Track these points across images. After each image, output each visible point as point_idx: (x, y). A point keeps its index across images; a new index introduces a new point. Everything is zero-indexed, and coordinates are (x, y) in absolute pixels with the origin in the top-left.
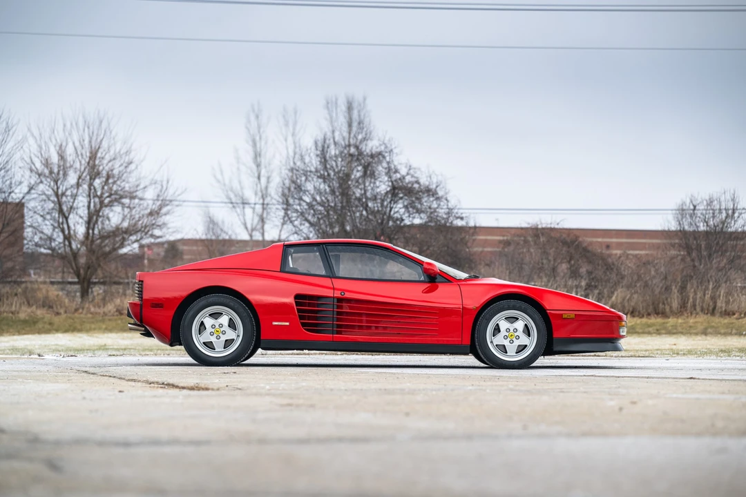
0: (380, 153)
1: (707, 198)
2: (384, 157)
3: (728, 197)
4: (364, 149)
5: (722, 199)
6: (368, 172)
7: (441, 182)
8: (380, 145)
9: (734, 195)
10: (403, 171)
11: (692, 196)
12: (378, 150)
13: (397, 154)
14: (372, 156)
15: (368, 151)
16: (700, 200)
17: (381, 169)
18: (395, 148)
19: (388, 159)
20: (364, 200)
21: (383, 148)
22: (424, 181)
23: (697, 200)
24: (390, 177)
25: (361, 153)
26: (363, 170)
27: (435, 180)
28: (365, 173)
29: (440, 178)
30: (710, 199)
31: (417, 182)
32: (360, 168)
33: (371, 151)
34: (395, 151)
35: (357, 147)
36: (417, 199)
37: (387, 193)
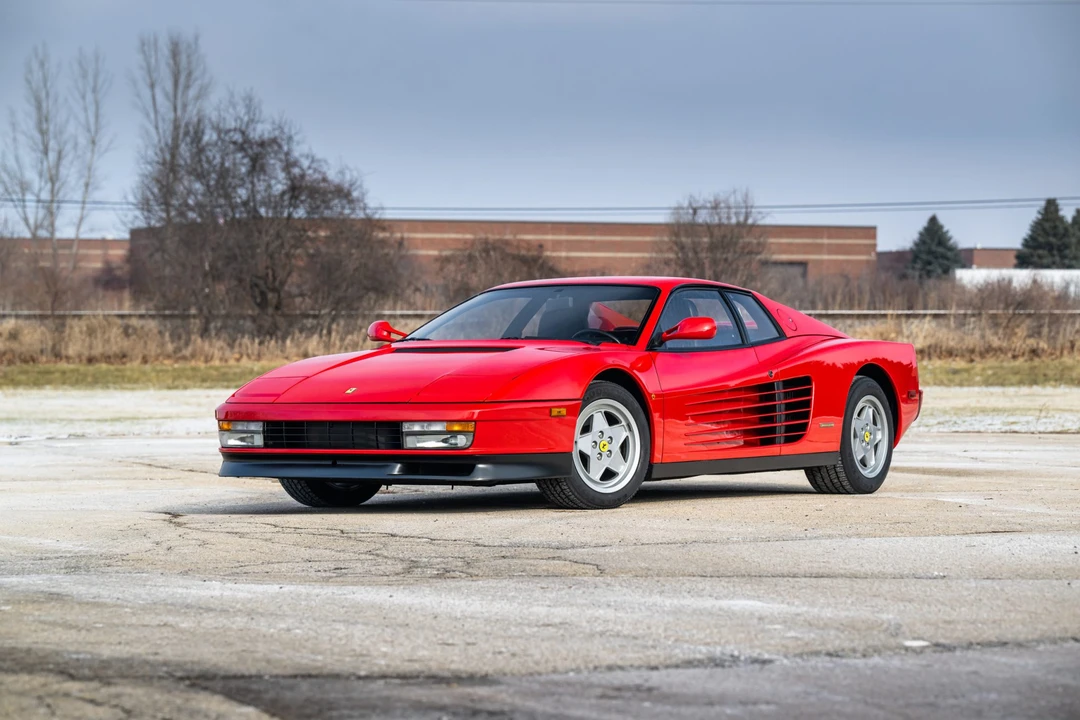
0: (274, 141)
1: (712, 199)
2: (280, 146)
3: (740, 198)
4: (251, 136)
5: (733, 201)
6: (257, 166)
7: (357, 180)
8: (274, 130)
9: (747, 195)
10: (305, 163)
11: (691, 196)
12: (272, 136)
13: (298, 143)
14: (262, 144)
15: (257, 138)
16: (702, 202)
17: (275, 164)
18: (296, 133)
19: (285, 148)
20: (252, 204)
21: (277, 133)
22: (332, 175)
23: (697, 201)
24: (289, 173)
25: (247, 140)
26: (250, 164)
27: (348, 177)
28: (253, 167)
29: (355, 174)
30: (715, 201)
31: (325, 180)
32: (246, 161)
33: (260, 137)
34: (296, 138)
35: (243, 133)
36: (323, 201)
37: (283, 193)
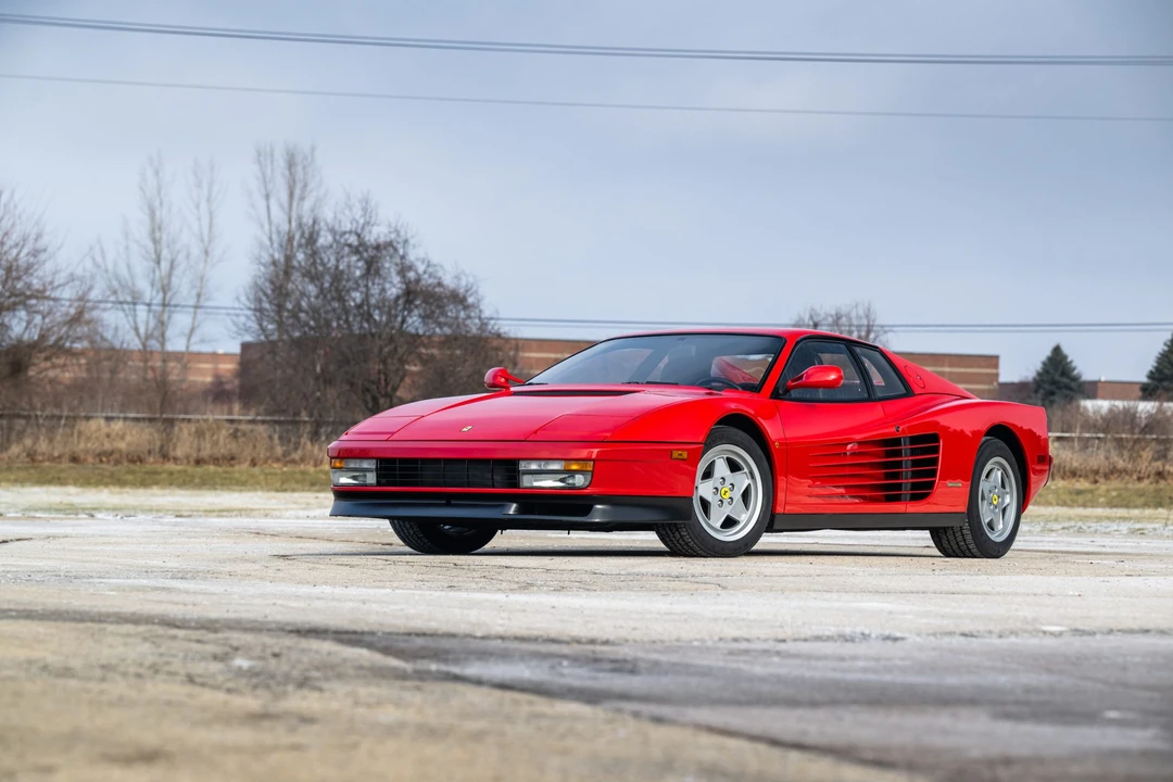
0: (390, 244)
1: (833, 312)
2: (396, 250)
3: (861, 312)
4: (367, 239)
5: (853, 314)
6: (372, 268)
7: (472, 285)
8: (390, 232)
9: (869, 310)
10: (421, 268)
11: (812, 309)
12: (388, 239)
13: (414, 246)
14: (378, 247)
15: (372, 241)
16: (823, 315)
17: (389, 266)
18: (413, 237)
19: (401, 252)
20: (365, 308)
21: (393, 236)
22: (448, 281)
23: (819, 315)
24: (404, 277)
25: (362, 243)
26: (365, 267)
27: (463, 283)
28: (368, 269)
29: (471, 280)
30: (837, 314)
31: (440, 284)
32: (360, 264)
33: (376, 240)
34: (412, 242)
35: (358, 236)
36: (439, 307)
37: (398, 298)
